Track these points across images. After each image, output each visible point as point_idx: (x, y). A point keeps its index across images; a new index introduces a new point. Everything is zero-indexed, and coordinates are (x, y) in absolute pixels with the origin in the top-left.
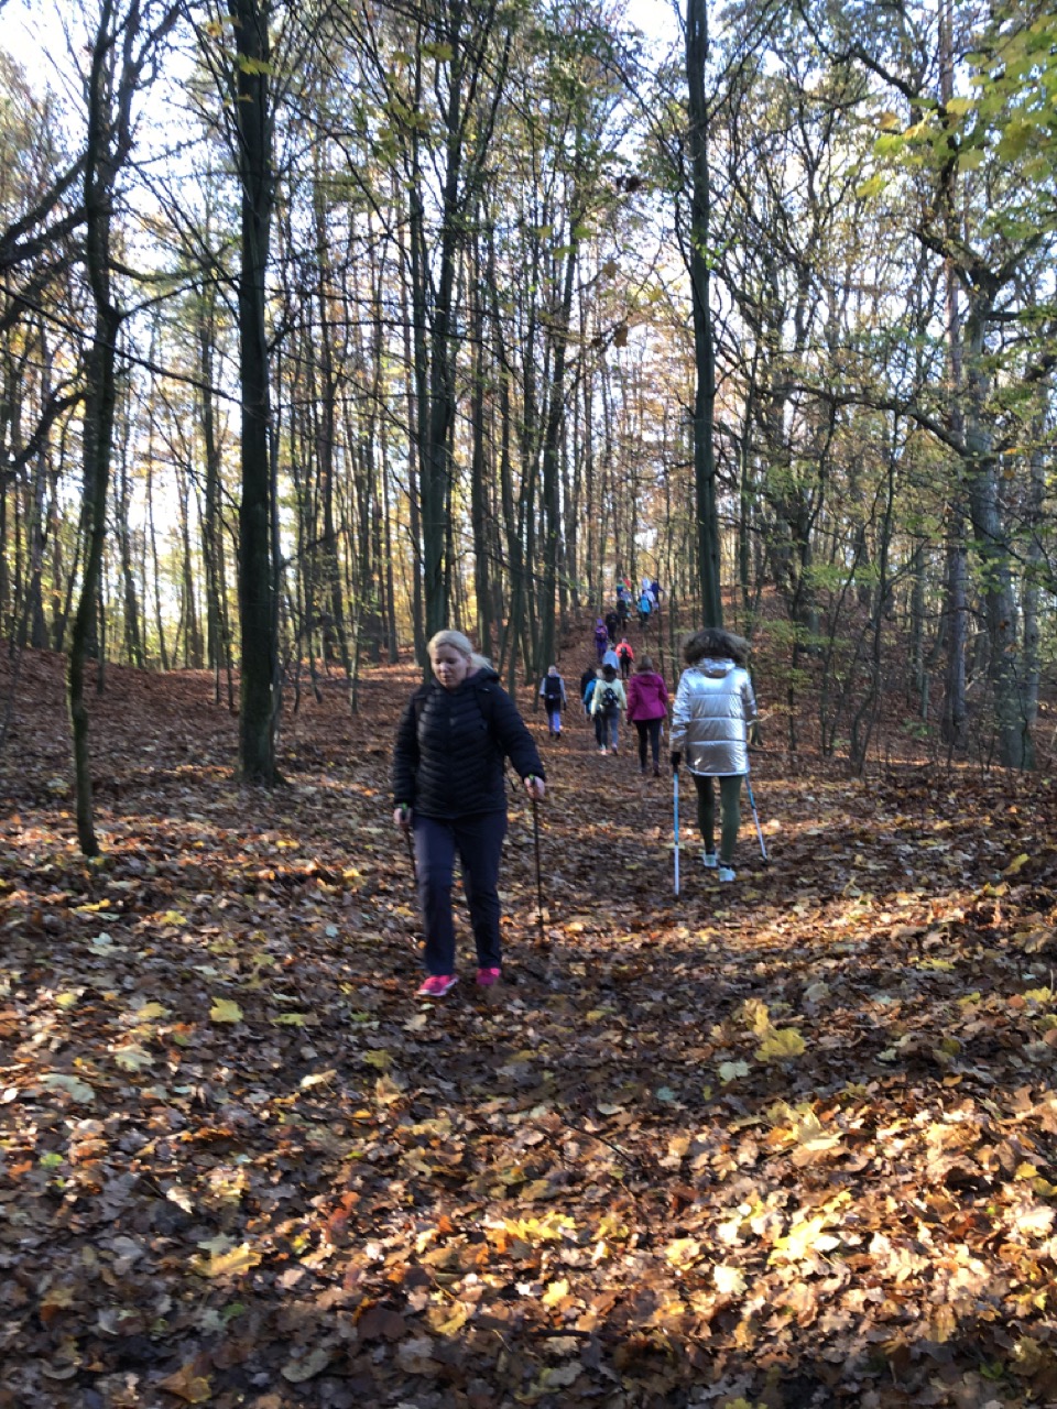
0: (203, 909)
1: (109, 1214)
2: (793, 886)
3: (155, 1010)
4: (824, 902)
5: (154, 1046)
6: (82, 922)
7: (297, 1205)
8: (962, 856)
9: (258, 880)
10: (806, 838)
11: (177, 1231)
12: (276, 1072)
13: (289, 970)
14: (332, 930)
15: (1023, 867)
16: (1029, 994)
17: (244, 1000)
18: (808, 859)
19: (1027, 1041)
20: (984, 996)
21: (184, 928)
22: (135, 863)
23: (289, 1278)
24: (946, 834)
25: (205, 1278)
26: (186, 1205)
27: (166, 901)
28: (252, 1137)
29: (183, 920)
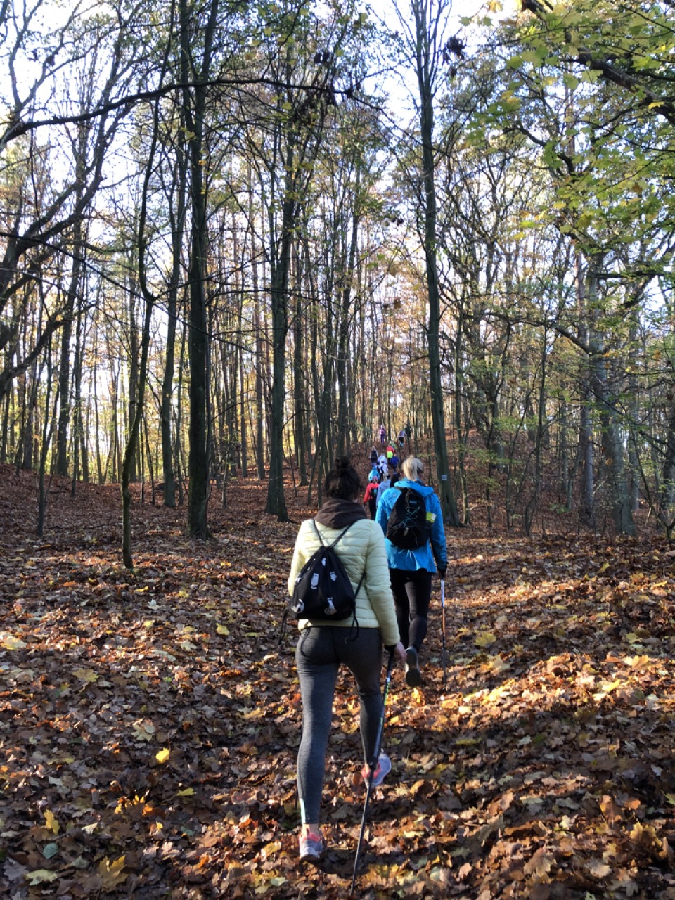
0: (194, 591)
1: (197, 698)
2: (490, 582)
3: (188, 629)
4: (506, 588)
5: (193, 642)
6: (138, 596)
7: (275, 698)
8: (576, 567)
9: (217, 579)
10: (496, 562)
11: (226, 705)
12: (251, 654)
13: (245, 615)
14: (260, 601)
15: (607, 570)
16: (599, 615)
17: (229, 627)
18: (498, 571)
19: (595, 631)
20: (579, 617)
21: (188, 598)
22: (151, 572)
23: (279, 720)
24: (571, 559)
25: (244, 720)
26: (229, 696)
27: (177, 587)
28: (249, 675)
29: (187, 595)
